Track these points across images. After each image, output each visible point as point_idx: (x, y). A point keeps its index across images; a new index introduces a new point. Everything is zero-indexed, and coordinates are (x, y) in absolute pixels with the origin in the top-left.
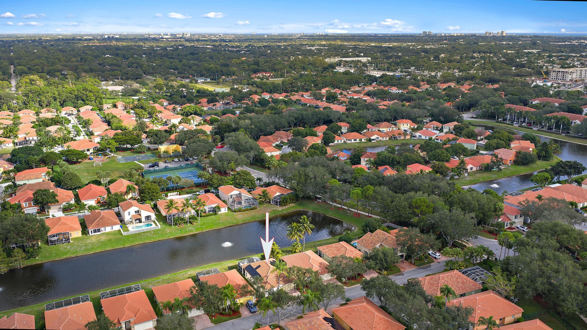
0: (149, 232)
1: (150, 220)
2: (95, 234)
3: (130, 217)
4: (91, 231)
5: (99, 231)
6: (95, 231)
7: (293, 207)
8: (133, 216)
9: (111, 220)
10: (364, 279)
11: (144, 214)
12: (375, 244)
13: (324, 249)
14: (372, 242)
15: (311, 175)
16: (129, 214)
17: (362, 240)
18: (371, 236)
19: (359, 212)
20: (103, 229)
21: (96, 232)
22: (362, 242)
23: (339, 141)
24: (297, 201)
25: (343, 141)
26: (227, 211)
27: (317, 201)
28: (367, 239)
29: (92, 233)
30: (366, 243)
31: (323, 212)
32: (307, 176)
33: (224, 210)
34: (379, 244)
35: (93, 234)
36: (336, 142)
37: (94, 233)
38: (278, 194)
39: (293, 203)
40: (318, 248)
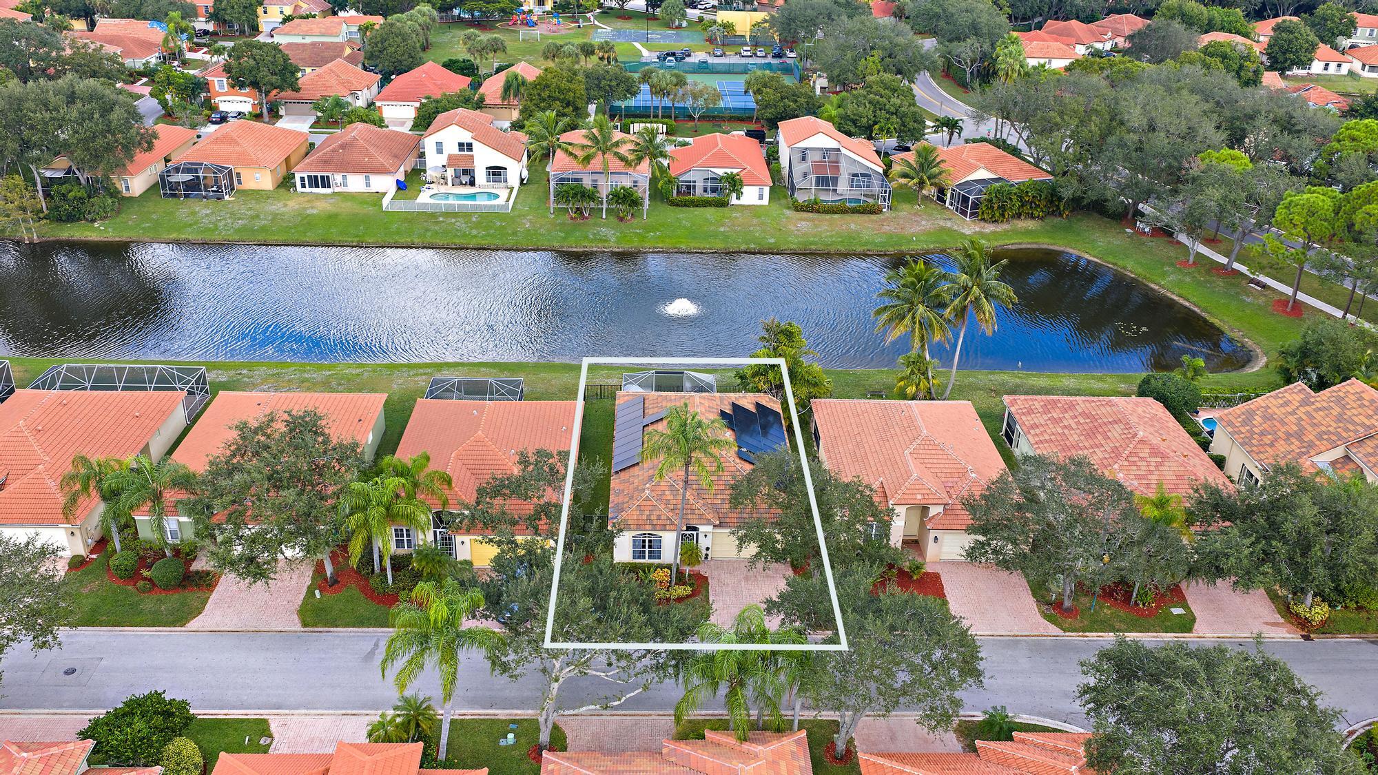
0: (467, 215)
1: (503, 184)
2: (315, 190)
3: (442, 160)
4: (302, 179)
5: (326, 182)
6: (314, 181)
7: (1028, 232)
8: (451, 158)
9: (371, 157)
10: (1177, 611)
11: (484, 157)
12: (1311, 445)
13: (1030, 412)
14: (1299, 435)
15: (1135, 117)
16: (440, 148)
17: (1250, 414)
18: (1305, 403)
19: (1301, 296)
20: (338, 178)
21: (317, 186)
22: (1244, 423)
23: (1333, 66)
24: (1052, 214)
25: (1344, 70)
26: (765, 201)
27: (1133, 226)
28: (1279, 412)
29: (303, 186)
30: (1262, 434)
31: (1140, 270)
32: (1115, 120)
33: (751, 196)
34: (1338, 453)
35: (307, 190)
36: (1317, 67)
37: (311, 186)
38: (982, 174)
39: (1032, 217)
40: (1007, 399)
